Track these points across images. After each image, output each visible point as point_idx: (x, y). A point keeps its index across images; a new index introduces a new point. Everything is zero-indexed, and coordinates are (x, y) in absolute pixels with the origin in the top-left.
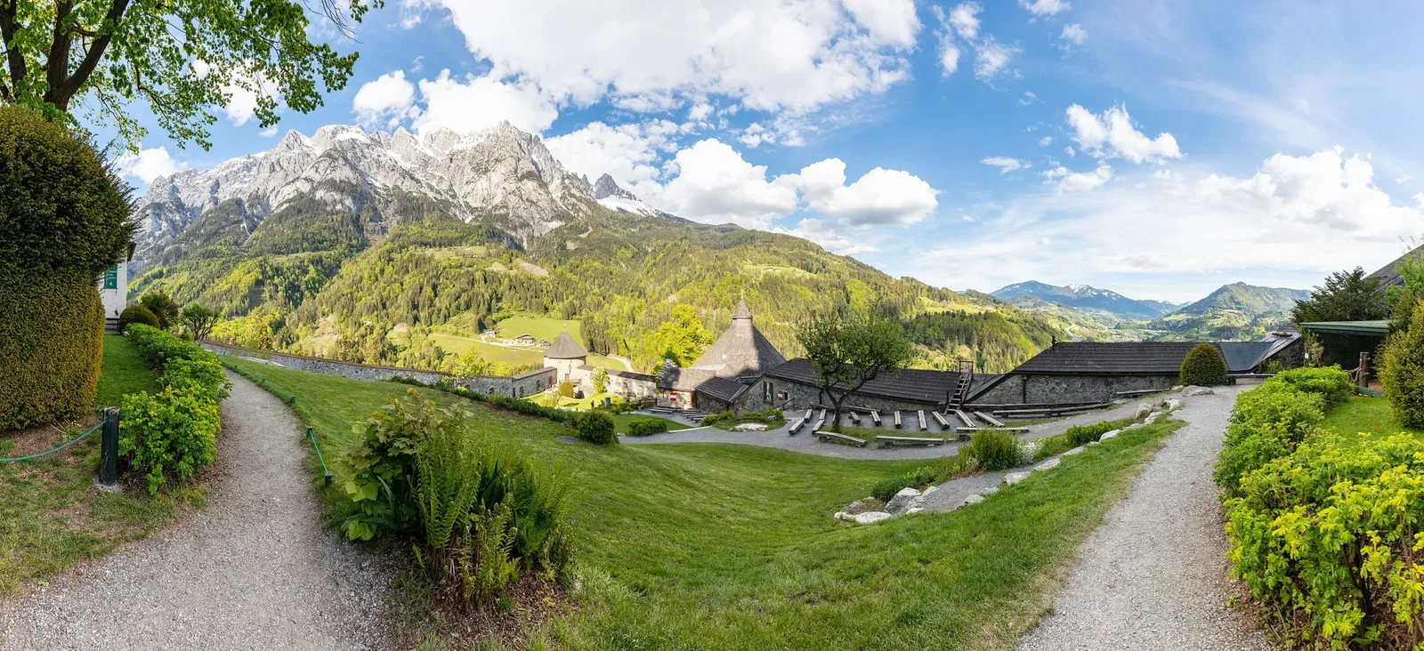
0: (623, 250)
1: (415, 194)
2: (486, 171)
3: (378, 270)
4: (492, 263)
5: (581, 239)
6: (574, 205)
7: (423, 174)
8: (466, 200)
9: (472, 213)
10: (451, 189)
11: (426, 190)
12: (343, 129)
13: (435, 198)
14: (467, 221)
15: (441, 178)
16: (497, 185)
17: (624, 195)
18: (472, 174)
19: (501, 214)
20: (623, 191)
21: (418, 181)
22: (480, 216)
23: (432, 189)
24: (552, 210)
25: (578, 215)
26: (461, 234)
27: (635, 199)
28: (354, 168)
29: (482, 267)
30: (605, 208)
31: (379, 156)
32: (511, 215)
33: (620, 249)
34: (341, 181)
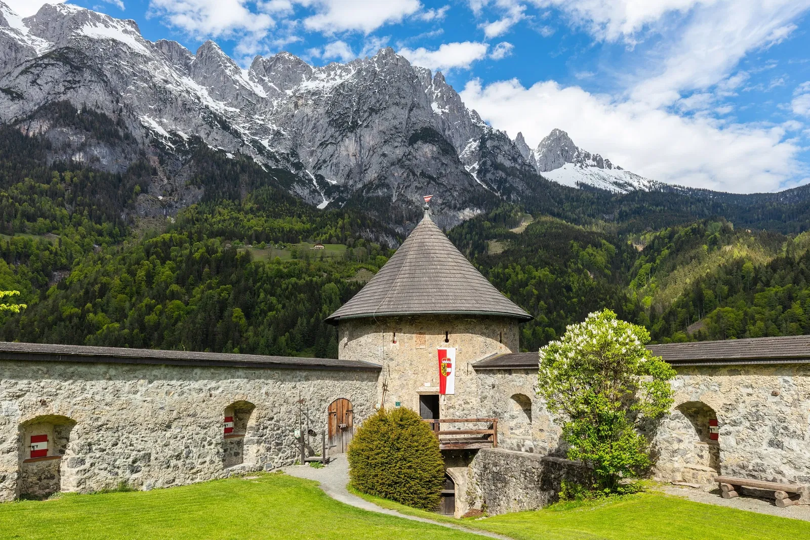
0: (590, 249)
1: (230, 156)
2: (355, 126)
3: (141, 274)
4: (357, 270)
5: (513, 236)
6: (501, 182)
7: (247, 125)
8: (319, 172)
9: (328, 194)
10: (294, 153)
11: (250, 151)
12: (98, 18)
13: (266, 166)
14: (322, 206)
15: (278, 133)
16: (373, 150)
17: (590, 162)
18: (332, 131)
19: (378, 197)
20: (587, 156)
21: (236, 134)
22: (342, 199)
23: (261, 149)
24: (465, 190)
25: (509, 198)
26: (308, 226)
27: (610, 166)
28: (112, 92)
29: (338, 275)
30: (556, 184)
31: (166, 82)
32: (394, 199)
33: (584, 248)
34: (84, 110)
